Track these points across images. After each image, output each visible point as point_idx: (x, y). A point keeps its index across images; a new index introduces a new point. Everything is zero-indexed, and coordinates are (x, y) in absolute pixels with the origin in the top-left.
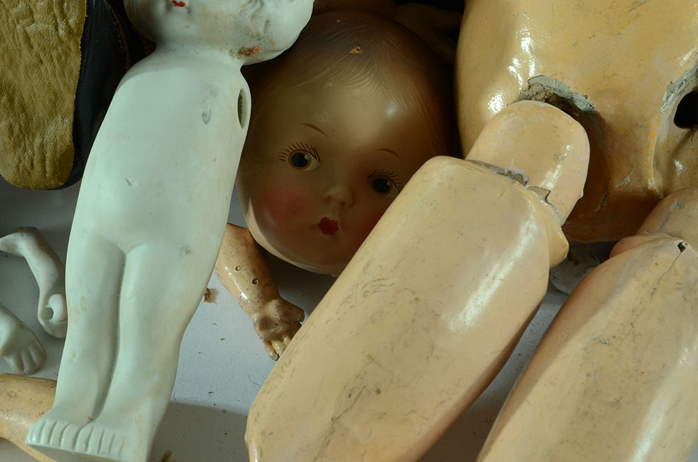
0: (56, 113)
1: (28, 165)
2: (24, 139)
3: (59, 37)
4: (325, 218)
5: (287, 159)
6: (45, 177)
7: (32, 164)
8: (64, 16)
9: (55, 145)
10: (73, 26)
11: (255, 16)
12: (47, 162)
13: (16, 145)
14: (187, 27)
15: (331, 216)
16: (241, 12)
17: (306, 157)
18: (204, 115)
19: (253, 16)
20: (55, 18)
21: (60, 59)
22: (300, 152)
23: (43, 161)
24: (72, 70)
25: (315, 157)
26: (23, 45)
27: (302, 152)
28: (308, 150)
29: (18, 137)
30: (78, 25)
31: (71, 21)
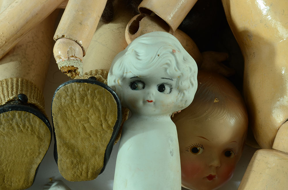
0: (96, 155)
1: (79, 174)
2: (78, 165)
3: (103, 128)
4: (211, 175)
5: (189, 150)
6: (87, 178)
7: (81, 174)
8: (106, 120)
9: (94, 167)
10: (110, 124)
11: (182, 100)
12: (89, 173)
13: (74, 167)
14: (155, 111)
15: (213, 174)
16: (177, 100)
17: (198, 149)
18: (171, 152)
19: (181, 100)
20: (101, 121)
21: (101, 136)
22: (195, 147)
23: (87, 173)
24: (107, 139)
25: (201, 148)
26: (81, 131)
27: (196, 147)
28: (199, 145)
29: (76, 164)
30: (112, 123)
31: (110, 122)
